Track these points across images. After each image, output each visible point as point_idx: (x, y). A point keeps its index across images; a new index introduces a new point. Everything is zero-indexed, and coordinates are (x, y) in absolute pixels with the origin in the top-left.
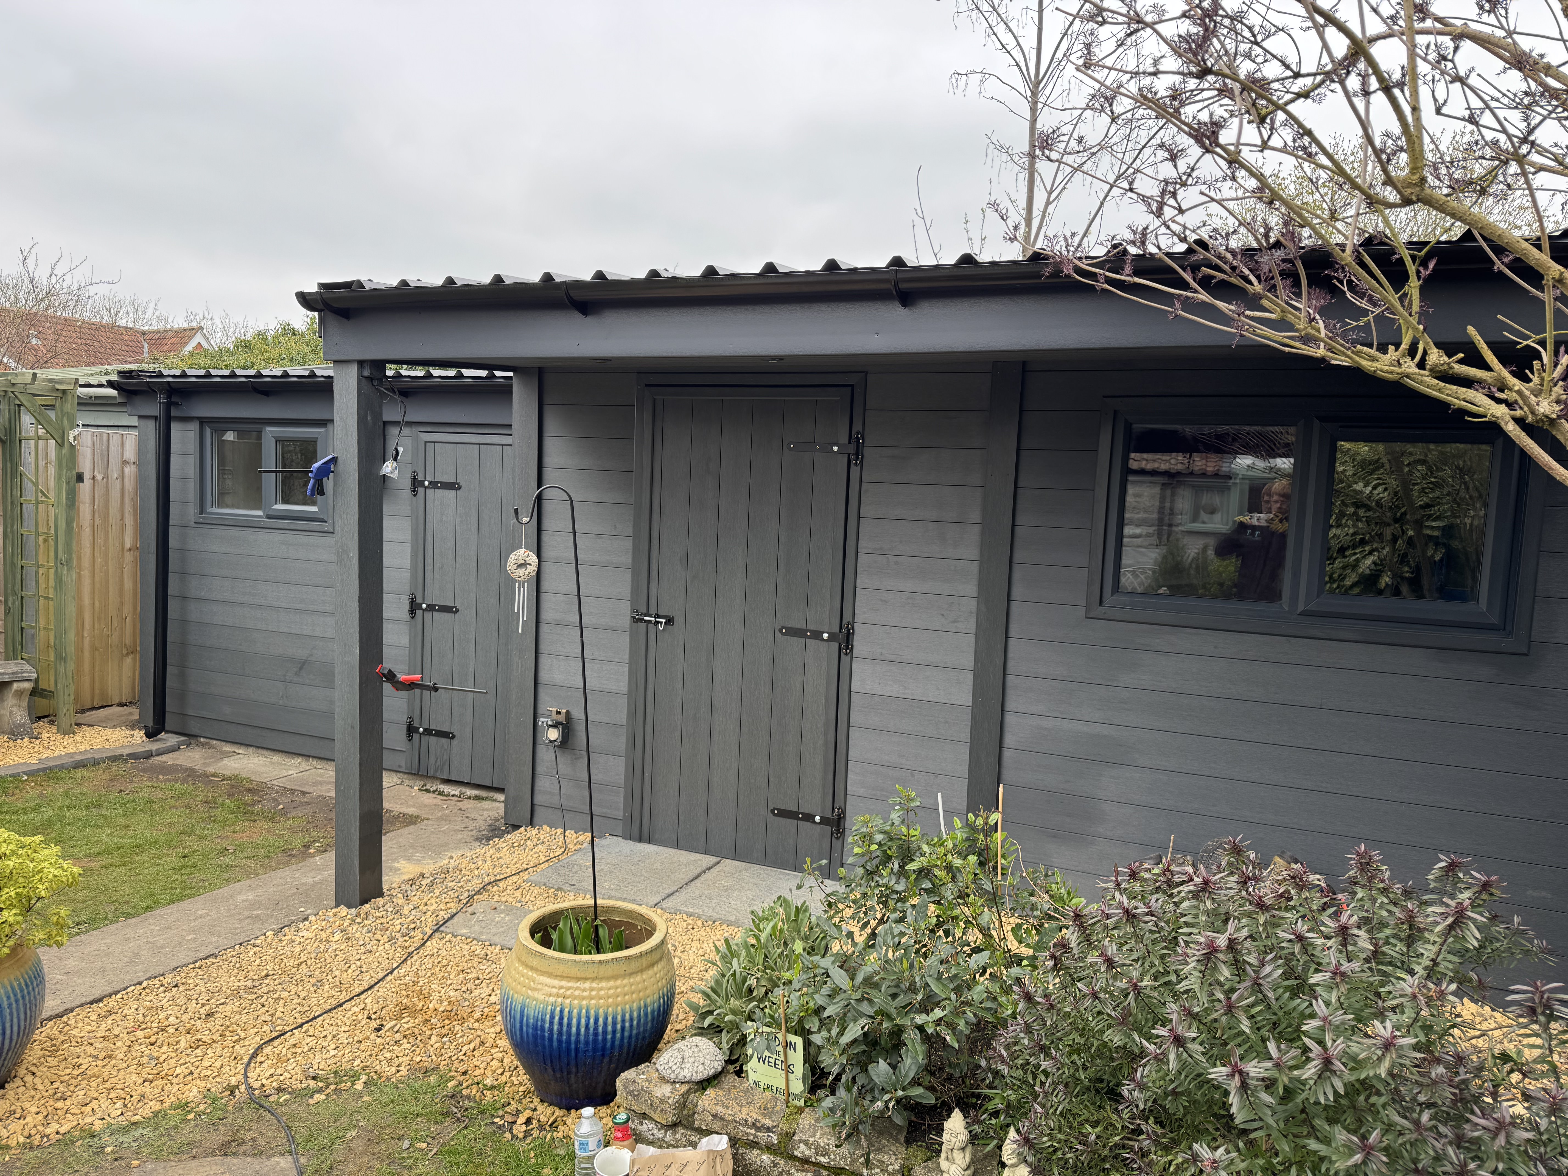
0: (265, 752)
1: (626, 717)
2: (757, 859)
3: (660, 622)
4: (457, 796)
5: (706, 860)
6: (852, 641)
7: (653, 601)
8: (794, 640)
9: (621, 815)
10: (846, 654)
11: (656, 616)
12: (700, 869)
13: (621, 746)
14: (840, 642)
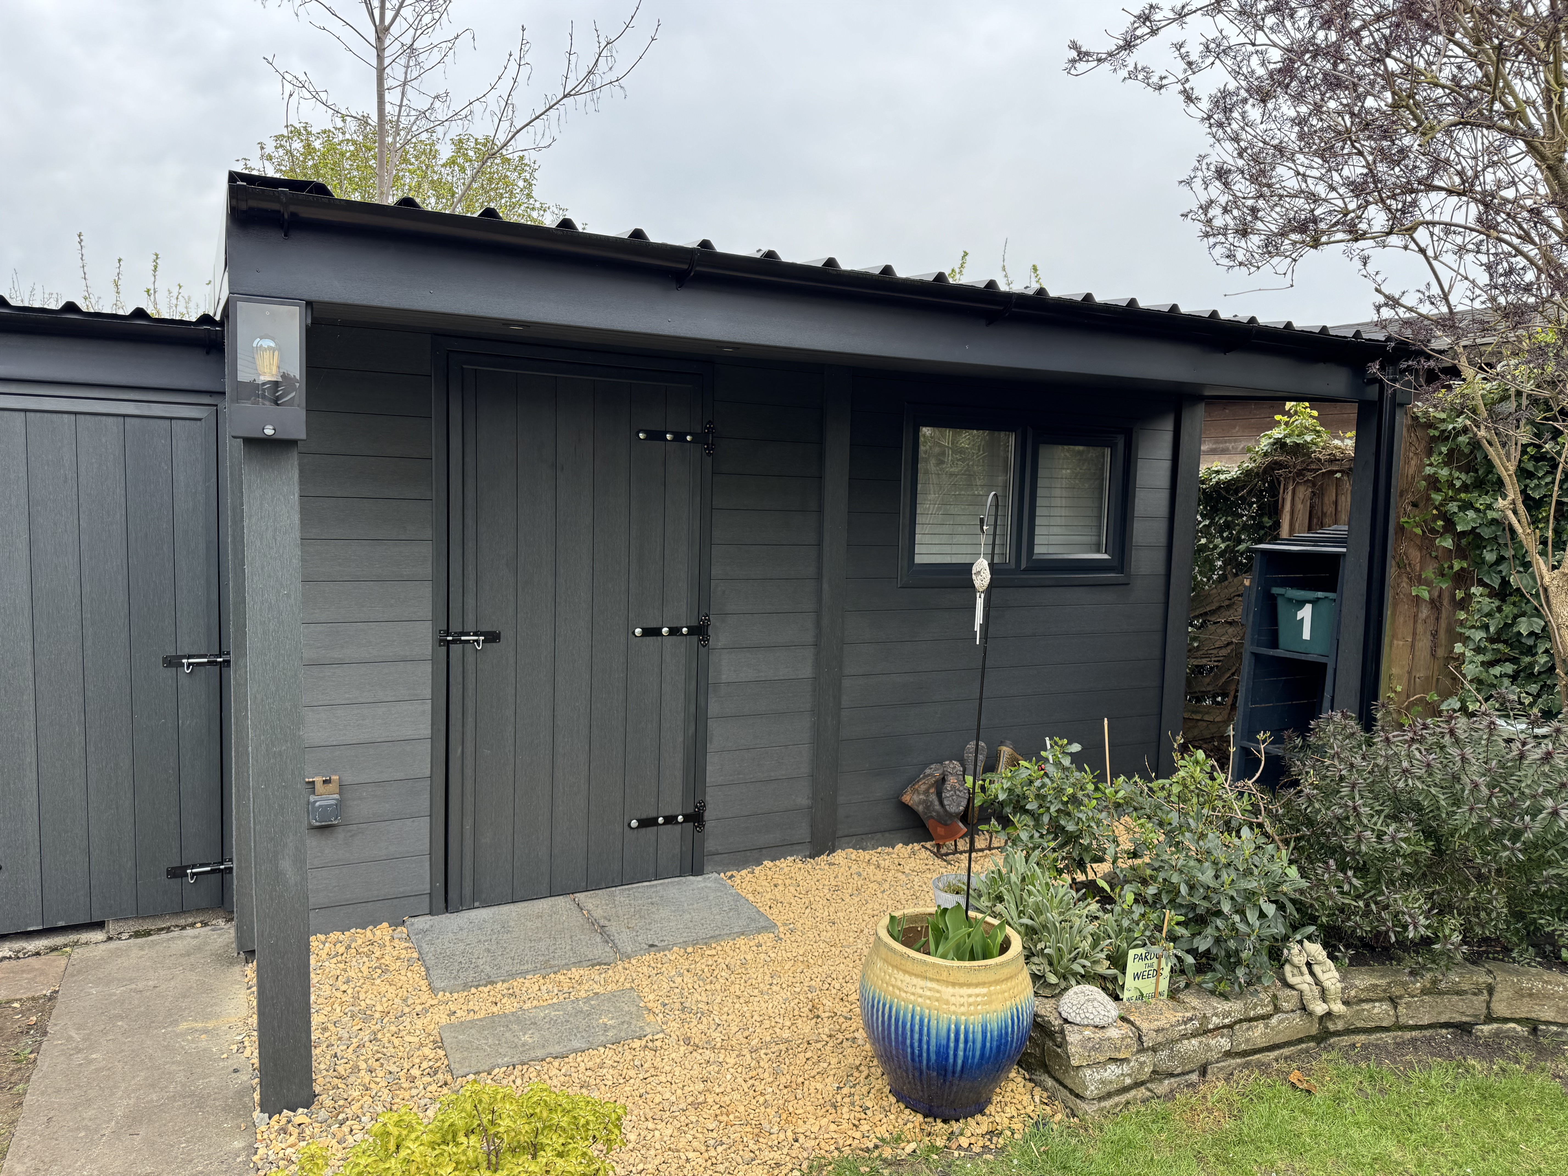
1: (429, 766)
2: (613, 881)
3: (477, 641)
4: (10, 958)
5: (561, 902)
6: (710, 633)
7: (470, 617)
8: (650, 640)
9: (427, 888)
10: (704, 646)
11: (475, 634)
12: (576, 912)
13: (423, 802)
14: (699, 635)
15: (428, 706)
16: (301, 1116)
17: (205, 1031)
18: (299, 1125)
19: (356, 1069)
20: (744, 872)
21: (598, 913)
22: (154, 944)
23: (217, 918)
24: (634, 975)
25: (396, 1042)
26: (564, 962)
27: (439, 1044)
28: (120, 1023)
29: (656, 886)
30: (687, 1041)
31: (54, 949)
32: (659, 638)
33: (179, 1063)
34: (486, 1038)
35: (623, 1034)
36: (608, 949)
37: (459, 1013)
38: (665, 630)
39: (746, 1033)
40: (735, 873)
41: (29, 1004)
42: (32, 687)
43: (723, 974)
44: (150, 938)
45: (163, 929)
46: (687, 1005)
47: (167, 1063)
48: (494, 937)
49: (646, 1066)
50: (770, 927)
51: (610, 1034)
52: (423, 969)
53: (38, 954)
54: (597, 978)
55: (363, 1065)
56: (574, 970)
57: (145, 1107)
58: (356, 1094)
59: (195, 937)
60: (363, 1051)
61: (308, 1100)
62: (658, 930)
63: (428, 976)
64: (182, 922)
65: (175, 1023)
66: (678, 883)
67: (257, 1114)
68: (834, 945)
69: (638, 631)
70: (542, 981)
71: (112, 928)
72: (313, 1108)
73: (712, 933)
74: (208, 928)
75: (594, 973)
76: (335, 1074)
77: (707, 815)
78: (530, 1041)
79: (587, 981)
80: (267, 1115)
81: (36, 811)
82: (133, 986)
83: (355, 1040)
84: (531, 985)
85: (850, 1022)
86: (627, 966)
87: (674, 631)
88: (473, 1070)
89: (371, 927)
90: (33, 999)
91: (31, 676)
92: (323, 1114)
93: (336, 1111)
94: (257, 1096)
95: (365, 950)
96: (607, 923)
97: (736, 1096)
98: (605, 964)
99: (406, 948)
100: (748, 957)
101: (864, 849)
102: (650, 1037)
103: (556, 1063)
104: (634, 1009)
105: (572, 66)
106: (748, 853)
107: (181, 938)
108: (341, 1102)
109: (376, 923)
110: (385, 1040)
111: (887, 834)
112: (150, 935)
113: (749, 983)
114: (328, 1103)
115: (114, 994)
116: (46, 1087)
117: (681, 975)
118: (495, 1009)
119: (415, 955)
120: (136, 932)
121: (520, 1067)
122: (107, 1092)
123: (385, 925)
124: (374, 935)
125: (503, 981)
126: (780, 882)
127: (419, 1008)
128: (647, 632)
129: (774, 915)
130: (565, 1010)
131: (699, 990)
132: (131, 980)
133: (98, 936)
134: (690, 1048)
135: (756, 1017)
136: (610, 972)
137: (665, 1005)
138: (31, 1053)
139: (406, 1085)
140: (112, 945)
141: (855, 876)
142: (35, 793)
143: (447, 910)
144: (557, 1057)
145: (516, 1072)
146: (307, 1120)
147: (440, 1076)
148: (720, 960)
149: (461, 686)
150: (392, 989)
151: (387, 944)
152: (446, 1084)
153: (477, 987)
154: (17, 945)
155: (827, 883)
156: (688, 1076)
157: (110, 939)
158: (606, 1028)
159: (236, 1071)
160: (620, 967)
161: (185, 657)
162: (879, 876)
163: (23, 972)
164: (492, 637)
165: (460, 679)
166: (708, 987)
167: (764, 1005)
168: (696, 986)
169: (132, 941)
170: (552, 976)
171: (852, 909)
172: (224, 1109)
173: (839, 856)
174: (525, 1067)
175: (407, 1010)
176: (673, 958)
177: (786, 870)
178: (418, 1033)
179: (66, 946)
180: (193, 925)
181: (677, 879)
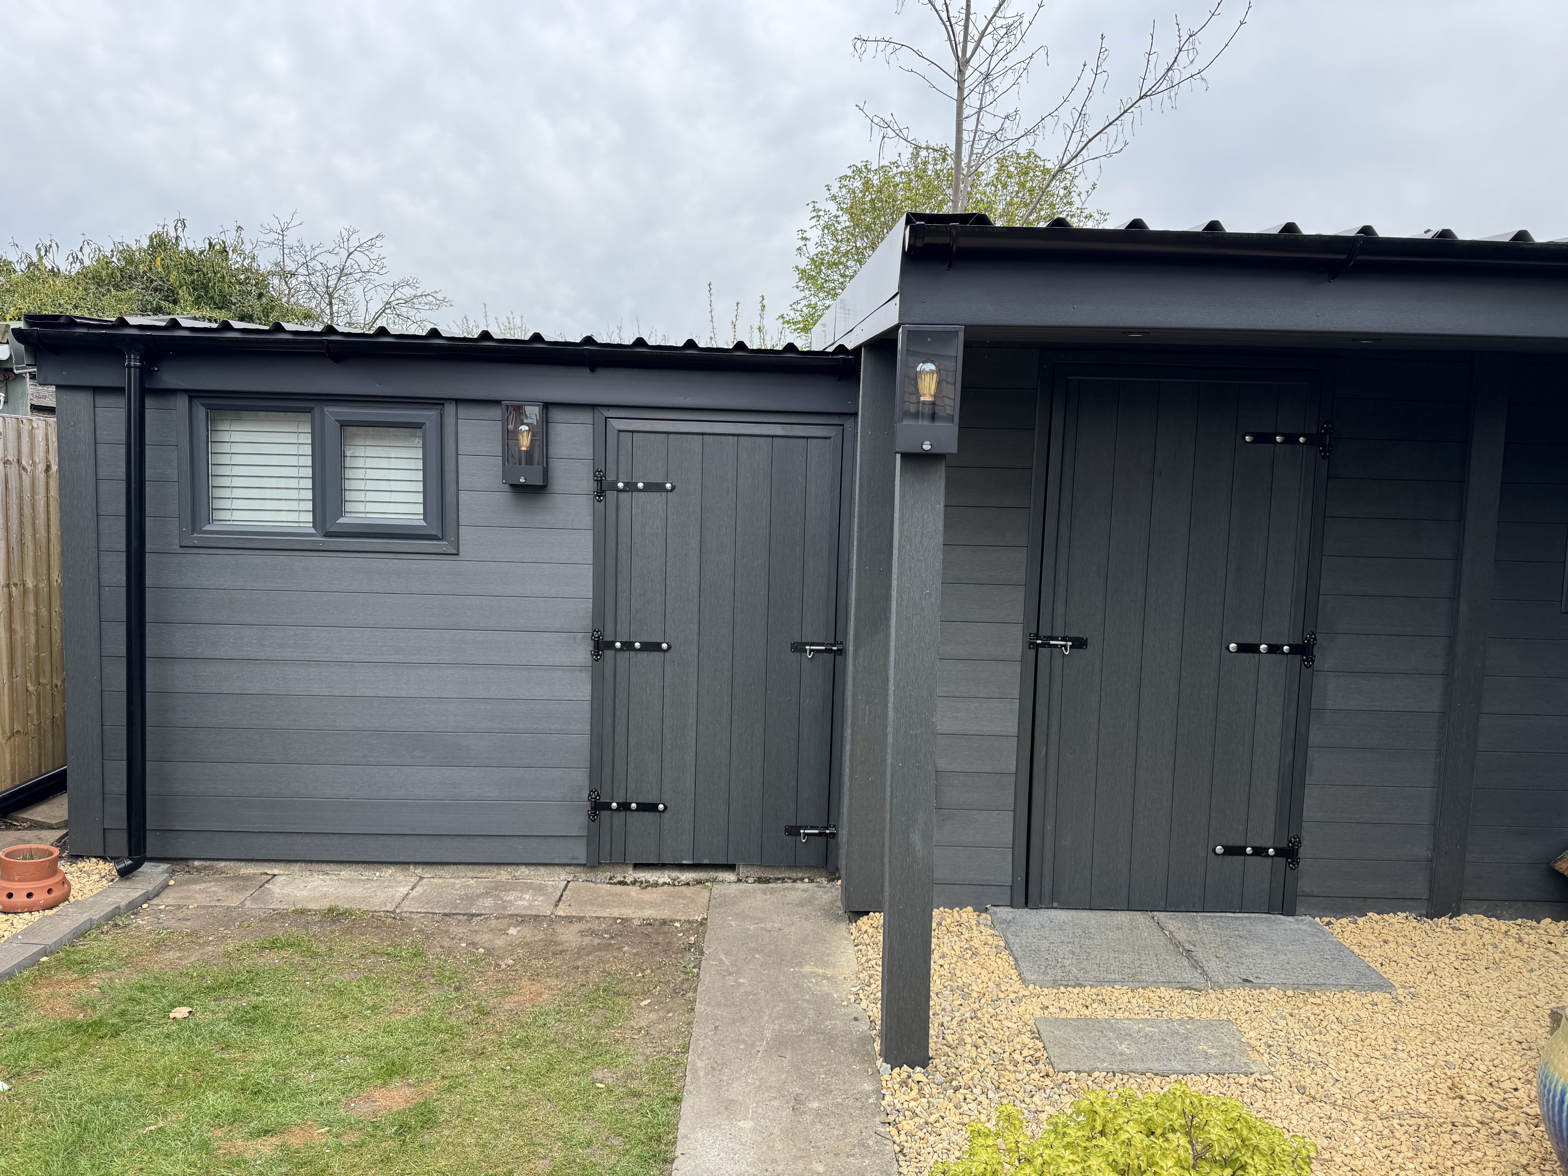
0: (325, 867)
1: (1015, 763)
2: (1194, 906)
3: (1065, 646)
4: (669, 884)
5: (1140, 918)
6: (1315, 653)
7: (1059, 622)
8: (1246, 657)
9: (1008, 880)
10: (1307, 667)
11: (1063, 639)
12: (1157, 931)
13: (1008, 797)
14: (1303, 655)
15: (1016, 706)
16: (918, 1073)
17: (825, 977)
18: (918, 1082)
19: (962, 1042)
20: (1344, 921)
21: (1181, 936)
22: (773, 891)
23: (821, 877)
24: (1230, 1007)
25: (996, 1024)
26: (1152, 979)
27: (1037, 1035)
28: (757, 956)
29: (1241, 919)
30: (1302, 1090)
31: (699, 882)
32: (1256, 655)
33: (808, 1001)
34: (1081, 1038)
35: (1226, 1066)
36: (1197, 975)
37: (1052, 1009)
38: (1263, 647)
39: (1372, 1097)
40: (1333, 920)
41: (687, 926)
42: (696, 661)
43: (1334, 1026)
44: (770, 885)
45: (779, 879)
46: (1296, 1051)
47: (798, 999)
48: (1077, 940)
49: (1256, 1105)
50: (1385, 986)
51: (1213, 1063)
52: (1011, 958)
53: (688, 884)
54: (1188, 1002)
55: (968, 1040)
56: (1162, 989)
57: (787, 1035)
58: (966, 1065)
59: (804, 891)
60: (966, 1025)
61: (922, 1060)
62: (1251, 966)
63: (1017, 966)
64: (794, 875)
65: (799, 964)
66: (1267, 920)
67: (880, 1062)
68: (1472, 1021)
69: (1233, 646)
70: (1130, 994)
71: (742, 871)
72: (928, 1068)
73: (1314, 980)
74: (814, 884)
75: (1185, 996)
76: (945, 1042)
77: (1303, 852)
78: (1128, 1052)
79: (1178, 1004)
80: (889, 1066)
81: (694, 764)
82: (763, 925)
83: (957, 1014)
84: (1120, 995)
85: (1505, 1114)
86: (1220, 996)
87: (1274, 649)
88: (1074, 1068)
89: (957, 909)
90: (689, 922)
91: (696, 652)
92: (939, 1077)
93: (950, 1078)
94: (877, 1046)
95: (955, 929)
96: (1191, 948)
97: (1369, 1162)
98: (1196, 990)
99: (992, 935)
100: (1362, 1014)
101: (1498, 918)
102: (1257, 1075)
103: (1157, 1080)
104: (1236, 1043)
105: (1151, 66)
106: (1350, 901)
107: (794, 889)
108: (953, 1070)
109: (962, 906)
110: (985, 1020)
111: (1530, 905)
112: (769, 882)
113: (1367, 1042)
114: (941, 1067)
115: (749, 929)
116: (710, 999)
117: (1284, 1018)
118: (1087, 1012)
119: (1002, 943)
120: (759, 878)
121: (1120, 1076)
122: (755, 1014)
123: (970, 909)
124: (961, 917)
125: (1092, 986)
126: (1390, 938)
127: (1012, 996)
128: (1243, 648)
129: (1387, 972)
130: (1159, 1028)
131: (1308, 1038)
132: (761, 920)
133: (730, 876)
134: (1307, 1099)
135: (1382, 1081)
136: (1202, 998)
137: (1269, 1046)
138: (694, 967)
139: (1011, 1067)
140: (742, 886)
141: (1490, 948)
142: (694, 749)
143: (1026, 905)
144: (1157, 1074)
145: (1116, 1079)
146: (925, 1080)
147: (1041, 1065)
148: (1328, 1011)
149: (1047, 689)
150: (984, 972)
151: (974, 927)
152: (1047, 1075)
153: (1066, 986)
154: (675, 874)
155: (1452, 948)
156: (1308, 1128)
157: (739, 880)
158: (1207, 1057)
159: (856, 1019)
160: (1213, 996)
161: (808, 644)
162: (1523, 951)
163: (679, 897)
164: (1079, 643)
165: (1047, 682)
166: (1318, 1037)
167: (1391, 1071)
168: (1304, 1034)
169: (756, 885)
170: (1141, 991)
171: (1490, 984)
172: (851, 1052)
173: (1466, 921)
174: (1126, 1077)
175: (1002, 995)
176: (1271, 998)
177: (1398, 926)
178: (1015, 1020)
179: (707, 881)
180: (802, 879)
181: (1264, 916)
